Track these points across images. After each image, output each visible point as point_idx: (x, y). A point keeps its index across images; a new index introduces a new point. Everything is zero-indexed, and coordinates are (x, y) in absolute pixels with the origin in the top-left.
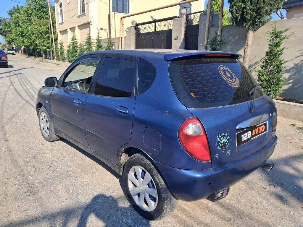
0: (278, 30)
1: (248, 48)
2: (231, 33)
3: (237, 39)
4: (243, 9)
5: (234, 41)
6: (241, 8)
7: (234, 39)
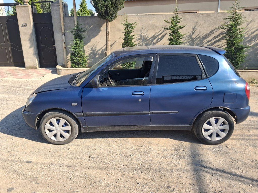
0: (129, 22)
1: (109, 35)
2: (86, 22)
3: (92, 27)
4: (106, 6)
5: (90, 29)
6: (104, 5)
7: (90, 27)
